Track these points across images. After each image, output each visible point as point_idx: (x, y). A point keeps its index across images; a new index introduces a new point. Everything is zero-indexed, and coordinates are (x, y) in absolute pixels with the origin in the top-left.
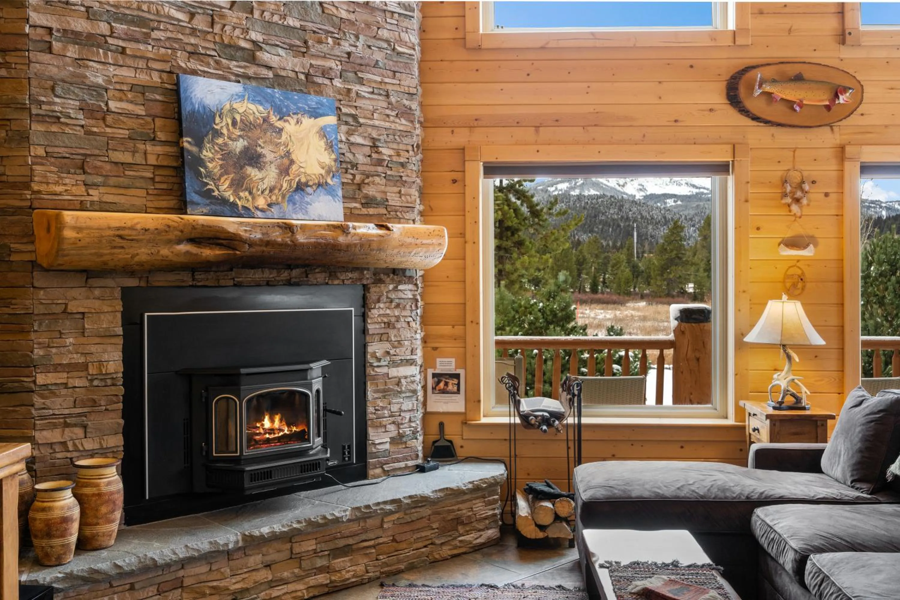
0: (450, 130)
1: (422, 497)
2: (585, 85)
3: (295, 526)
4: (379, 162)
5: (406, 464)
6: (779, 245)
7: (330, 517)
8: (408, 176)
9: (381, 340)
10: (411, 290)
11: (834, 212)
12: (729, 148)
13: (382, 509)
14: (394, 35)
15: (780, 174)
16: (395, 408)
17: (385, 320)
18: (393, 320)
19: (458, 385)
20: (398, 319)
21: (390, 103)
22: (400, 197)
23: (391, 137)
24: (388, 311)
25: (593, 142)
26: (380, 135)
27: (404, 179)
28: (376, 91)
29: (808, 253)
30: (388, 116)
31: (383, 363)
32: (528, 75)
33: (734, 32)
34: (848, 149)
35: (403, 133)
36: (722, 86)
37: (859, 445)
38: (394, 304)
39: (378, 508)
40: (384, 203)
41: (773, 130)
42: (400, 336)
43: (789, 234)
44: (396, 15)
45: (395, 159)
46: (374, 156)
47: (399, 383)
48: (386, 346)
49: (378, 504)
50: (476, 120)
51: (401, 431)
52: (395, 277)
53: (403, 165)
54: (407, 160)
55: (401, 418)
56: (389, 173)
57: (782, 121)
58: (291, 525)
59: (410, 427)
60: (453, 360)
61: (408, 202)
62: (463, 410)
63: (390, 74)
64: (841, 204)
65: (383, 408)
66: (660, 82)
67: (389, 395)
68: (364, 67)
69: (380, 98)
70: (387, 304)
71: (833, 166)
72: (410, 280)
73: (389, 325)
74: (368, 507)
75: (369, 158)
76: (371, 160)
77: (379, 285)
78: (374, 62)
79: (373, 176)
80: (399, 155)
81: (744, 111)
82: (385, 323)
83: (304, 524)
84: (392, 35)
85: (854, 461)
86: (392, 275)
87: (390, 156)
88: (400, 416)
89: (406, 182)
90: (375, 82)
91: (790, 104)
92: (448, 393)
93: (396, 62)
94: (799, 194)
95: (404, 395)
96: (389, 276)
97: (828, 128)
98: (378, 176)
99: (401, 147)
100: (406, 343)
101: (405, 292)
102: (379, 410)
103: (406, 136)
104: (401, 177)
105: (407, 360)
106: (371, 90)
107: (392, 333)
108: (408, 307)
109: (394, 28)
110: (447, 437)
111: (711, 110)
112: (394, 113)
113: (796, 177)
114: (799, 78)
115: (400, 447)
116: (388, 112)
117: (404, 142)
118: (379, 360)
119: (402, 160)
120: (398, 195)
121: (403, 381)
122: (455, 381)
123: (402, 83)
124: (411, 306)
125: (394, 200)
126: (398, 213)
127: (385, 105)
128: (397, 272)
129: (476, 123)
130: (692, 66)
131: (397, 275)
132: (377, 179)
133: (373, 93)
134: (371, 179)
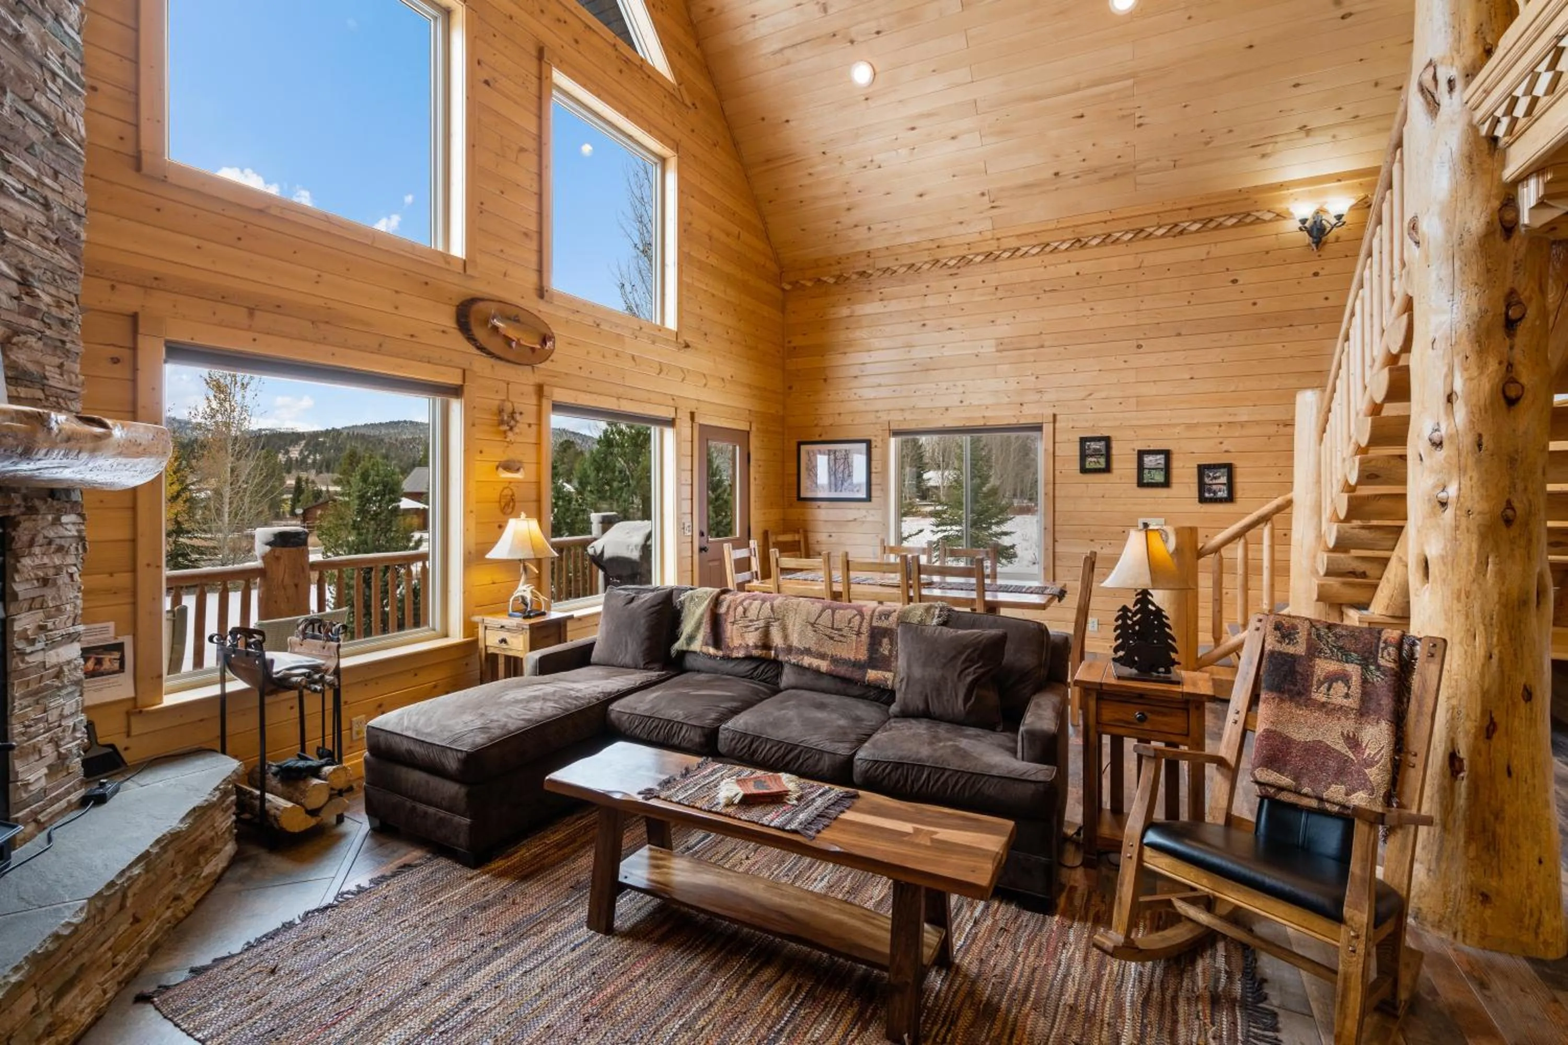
0: (108, 283)
1: (172, 835)
2: (315, 273)
3: (13, 979)
4: (31, 312)
5: (69, 801)
6: (497, 468)
7: (66, 932)
8: (73, 342)
9: (30, 609)
10: (74, 524)
11: (533, 441)
12: (460, 372)
13: (130, 878)
14: (57, 112)
15: (497, 402)
16: (53, 716)
17: (41, 574)
18: (51, 572)
19: (122, 661)
20: (58, 569)
21: (50, 219)
22: (62, 375)
23: (49, 274)
24: (46, 560)
25: (324, 341)
26: (35, 268)
27: (68, 345)
28: (29, 192)
29: (518, 476)
30: (45, 238)
31: (39, 646)
32: (239, 239)
33: (465, 262)
34: (546, 388)
35: (66, 273)
36: (451, 311)
37: (647, 633)
38: (53, 547)
39: (123, 879)
40: (41, 381)
41: (492, 361)
42: (60, 598)
43: (504, 458)
44: (60, 81)
45: (54, 311)
46: (27, 300)
47: (58, 675)
48: (38, 617)
49: (122, 873)
50: (156, 279)
51: (62, 750)
52: (55, 503)
53: (64, 323)
54: (70, 317)
55: (60, 729)
56: (48, 332)
57: (502, 355)
58: (6, 984)
59: (75, 739)
60: (112, 625)
61: (71, 384)
62: (132, 694)
63: (50, 172)
64: (539, 434)
65: (37, 721)
66: (397, 292)
67: (44, 697)
68: (11, 145)
69: (36, 206)
70: (44, 549)
71: (533, 400)
72: (75, 507)
73: (45, 582)
74: (111, 884)
75: (15, 302)
76: (19, 306)
77: (34, 517)
78: (28, 143)
79: (25, 333)
80: (59, 306)
81: (471, 339)
82: (38, 580)
83: (26, 968)
84: (52, 109)
85: (643, 648)
86: (50, 500)
87: (48, 305)
88: (60, 726)
89: (68, 351)
90: (28, 176)
91: (508, 340)
92: (102, 674)
93: (57, 155)
94: (512, 423)
95: (64, 692)
96: (46, 502)
97: (530, 368)
98: (32, 334)
99: (62, 294)
100: (68, 607)
101: (68, 527)
102: (30, 726)
103: (71, 279)
104: (63, 342)
105: (70, 635)
106: (21, 187)
107: (49, 592)
108: (72, 549)
109: (57, 100)
110: (101, 741)
111: (443, 332)
112: (54, 237)
113: (508, 407)
114: (516, 320)
115: (60, 776)
116: (48, 233)
117: (68, 288)
118: (32, 642)
119: (66, 316)
120: (58, 371)
121: (66, 669)
122: (117, 655)
123: (68, 193)
124: (77, 549)
125: (55, 380)
126: (61, 401)
127: (43, 220)
128: (58, 495)
129: (155, 284)
130: (426, 283)
131: (59, 499)
132: (32, 340)
133: (23, 193)
134: (23, 338)
